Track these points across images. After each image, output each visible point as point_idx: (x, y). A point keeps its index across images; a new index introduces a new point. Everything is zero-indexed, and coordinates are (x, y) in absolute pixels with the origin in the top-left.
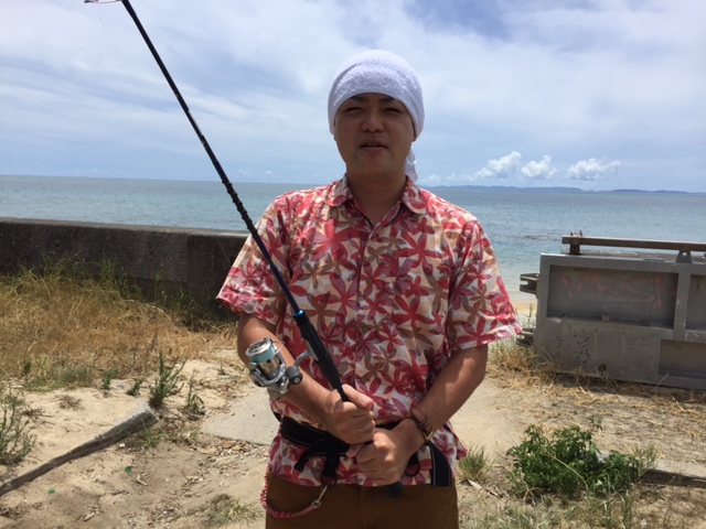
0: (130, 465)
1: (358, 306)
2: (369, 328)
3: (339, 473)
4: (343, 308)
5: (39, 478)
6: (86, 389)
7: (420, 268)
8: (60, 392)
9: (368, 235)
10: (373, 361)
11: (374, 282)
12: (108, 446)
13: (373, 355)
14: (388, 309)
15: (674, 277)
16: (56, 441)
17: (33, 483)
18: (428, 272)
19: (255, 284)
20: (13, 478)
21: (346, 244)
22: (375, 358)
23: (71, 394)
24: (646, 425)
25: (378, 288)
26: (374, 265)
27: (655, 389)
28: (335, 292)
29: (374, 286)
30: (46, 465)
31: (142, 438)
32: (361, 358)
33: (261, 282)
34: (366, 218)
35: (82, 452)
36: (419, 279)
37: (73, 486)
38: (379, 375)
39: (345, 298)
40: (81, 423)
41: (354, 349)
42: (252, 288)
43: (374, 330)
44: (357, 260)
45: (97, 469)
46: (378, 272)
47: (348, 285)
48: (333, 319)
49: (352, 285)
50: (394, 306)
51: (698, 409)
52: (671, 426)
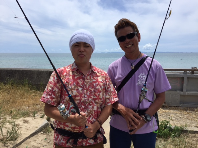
0: (45, 138)
1: (84, 97)
2: (88, 102)
3: (77, 143)
4: (81, 98)
5: (22, 144)
6: (29, 117)
7: (99, 86)
8: (22, 119)
9: (84, 78)
10: (89, 111)
11: (88, 90)
12: (38, 133)
13: (89, 109)
14: (92, 97)
15: (183, 78)
16: (25, 133)
17: (21, 145)
18: (101, 86)
19: (50, 95)
20: (16, 144)
21: (79, 81)
22: (90, 110)
23: (25, 119)
24: (179, 118)
25: (89, 92)
26: (88, 86)
27: (179, 108)
28: (78, 94)
29: (88, 91)
30: (24, 140)
31: (47, 130)
32: (86, 111)
33: (52, 95)
34: (83, 74)
35: (32, 135)
36: (99, 88)
37: (32, 145)
38: (91, 115)
39: (81, 95)
40: (30, 127)
41: (84, 108)
42: (49, 96)
43: (89, 103)
44: (83, 85)
45: (37, 140)
46: (89, 88)
47: (81, 92)
48: (78, 101)
49: (82, 92)
50: (94, 96)
51: (191, 112)
52: (185, 117)
